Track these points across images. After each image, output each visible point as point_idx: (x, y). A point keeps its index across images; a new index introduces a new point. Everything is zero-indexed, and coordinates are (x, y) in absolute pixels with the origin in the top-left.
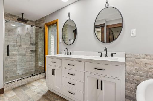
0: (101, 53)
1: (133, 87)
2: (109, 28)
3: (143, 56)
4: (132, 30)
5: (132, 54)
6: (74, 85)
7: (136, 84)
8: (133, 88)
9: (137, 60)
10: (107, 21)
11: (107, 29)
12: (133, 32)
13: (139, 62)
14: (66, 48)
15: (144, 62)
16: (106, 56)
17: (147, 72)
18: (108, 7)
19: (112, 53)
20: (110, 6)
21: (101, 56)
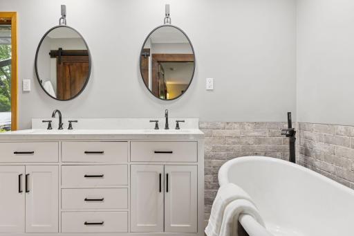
0: (157, 121)
1: (210, 180)
2: (158, 62)
3: (222, 125)
4: (208, 79)
5: (208, 123)
6: (101, 200)
7: (213, 174)
8: (210, 182)
9: (215, 132)
10: (153, 42)
11: (153, 63)
12: (209, 83)
13: (217, 135)
14: (57, 111)
15: (224, 135)
16: (167, 127)
17: (227, 150)
18: (169, 24)
19: (177, 122)
20: (172, 24)
21: (157, 127)
